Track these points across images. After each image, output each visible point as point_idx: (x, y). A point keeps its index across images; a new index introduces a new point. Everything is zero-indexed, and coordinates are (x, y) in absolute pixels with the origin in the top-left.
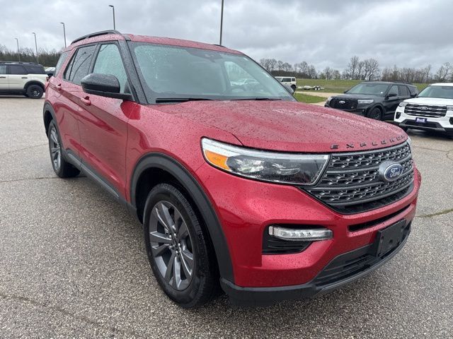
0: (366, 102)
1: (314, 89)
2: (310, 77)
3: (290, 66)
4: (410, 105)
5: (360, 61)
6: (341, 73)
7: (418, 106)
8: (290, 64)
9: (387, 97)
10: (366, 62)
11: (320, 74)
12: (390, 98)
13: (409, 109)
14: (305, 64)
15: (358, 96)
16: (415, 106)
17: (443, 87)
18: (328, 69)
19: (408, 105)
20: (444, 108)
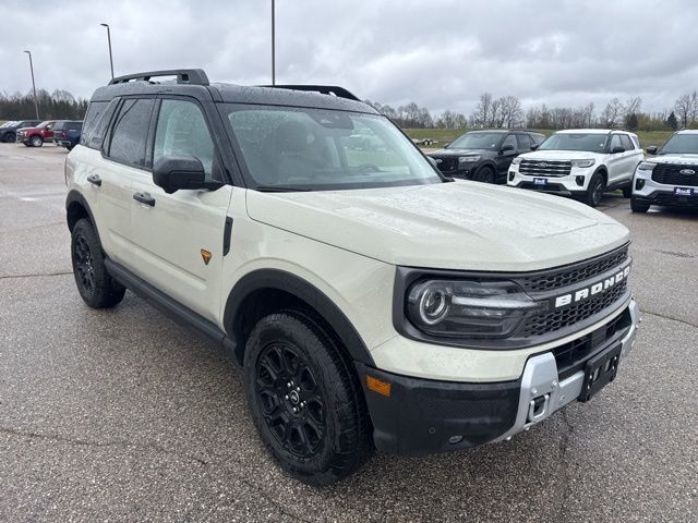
0: (471, 159)
1: (424, 143)
2: (422, 126)
3: (392, 111)
4: (526, 161)
5: (493, 100)
6: (467, 118)
7: (536, 162)
8: (392, 107)
9: (501, 152)
10: (503, 101)
11: (436, 121)
12: (506, 153)
13: (525, 166)
14: (413, 107)
15: (462, 152)
16: (531, 162)
17: (571, 135)
18: (448, 113)
19: (524, 161)
20: (568, 163)
